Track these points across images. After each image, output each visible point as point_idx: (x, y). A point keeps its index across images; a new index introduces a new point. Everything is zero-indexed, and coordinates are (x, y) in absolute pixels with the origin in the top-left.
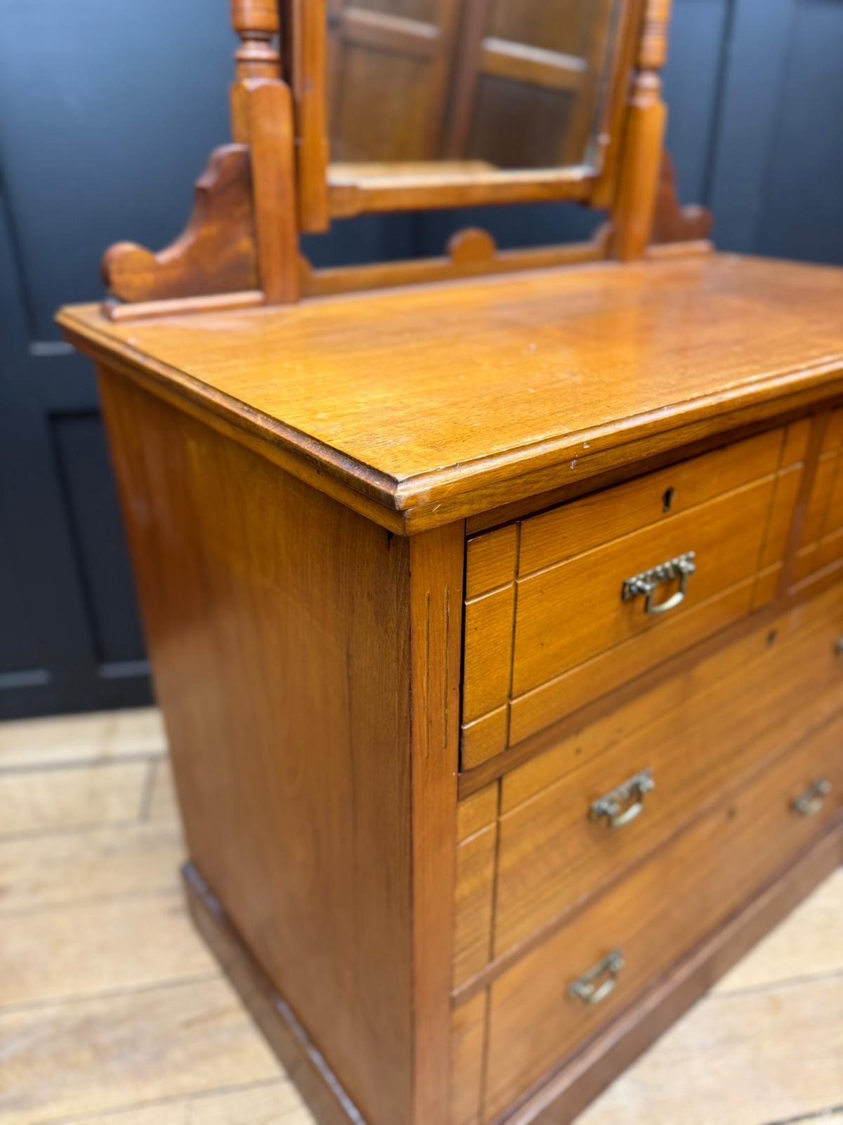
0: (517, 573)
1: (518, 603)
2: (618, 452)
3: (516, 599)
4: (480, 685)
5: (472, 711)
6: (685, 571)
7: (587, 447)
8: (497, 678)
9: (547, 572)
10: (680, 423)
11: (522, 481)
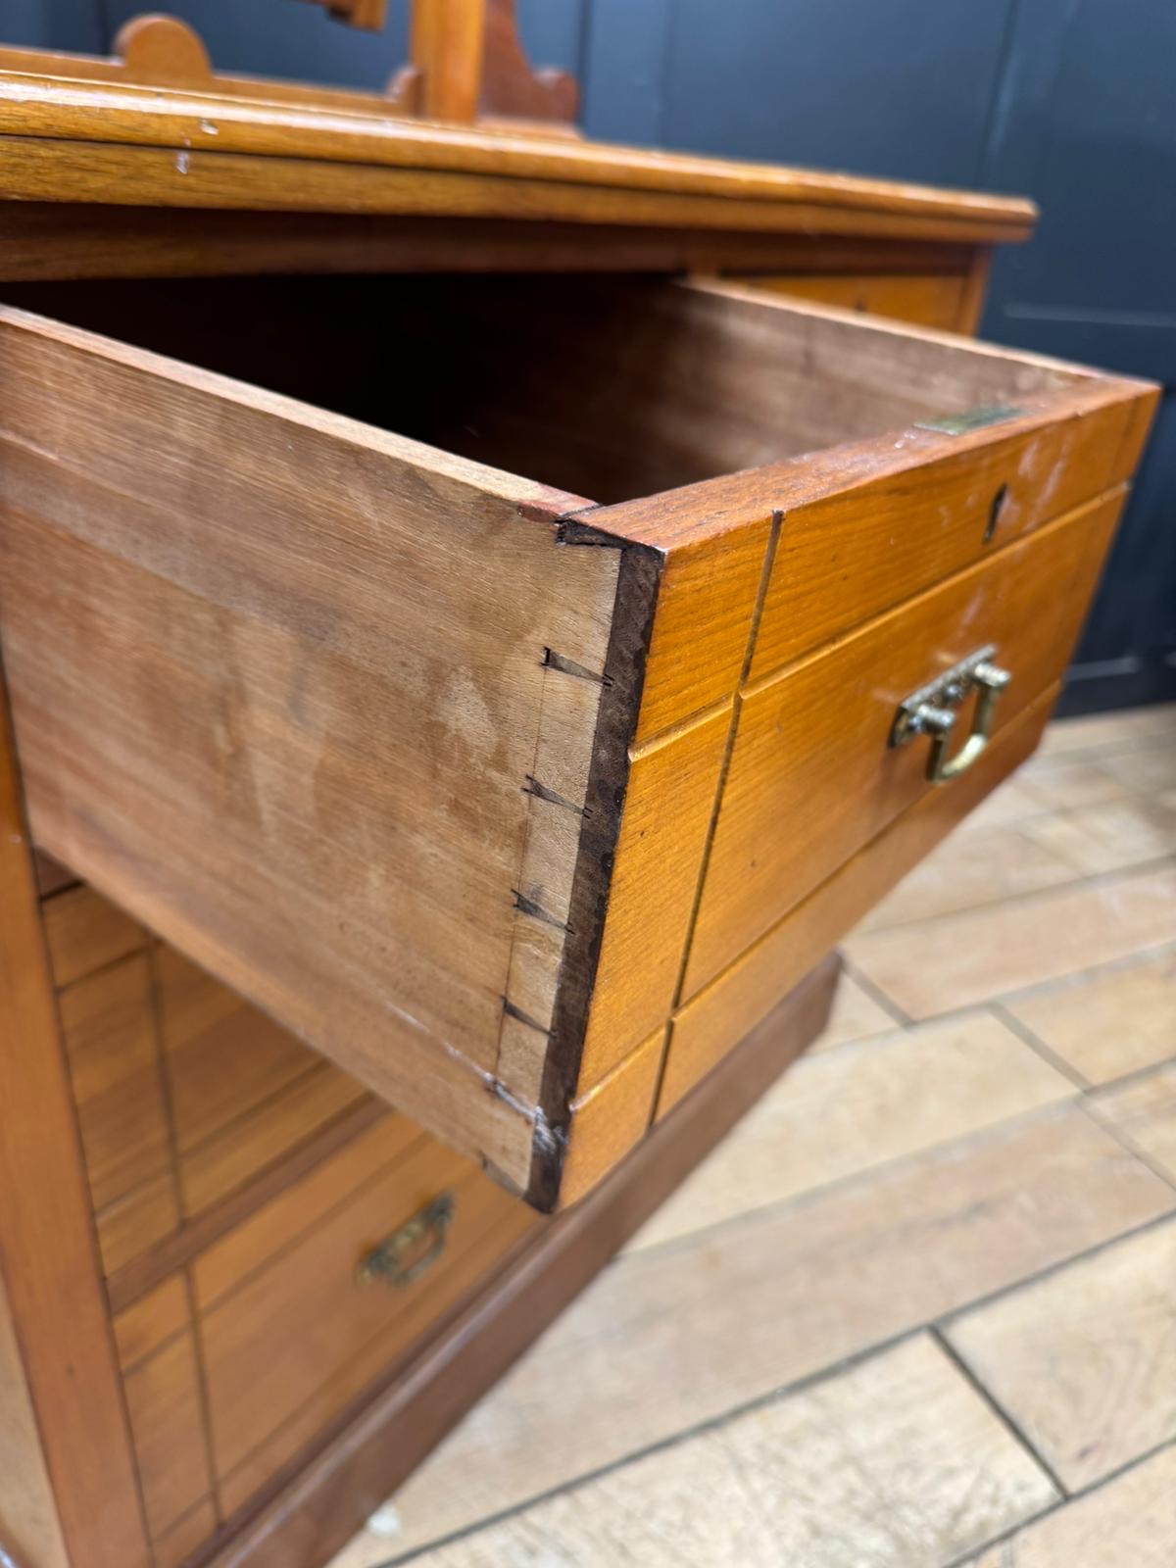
0: (747, 669)
1: (735, 755)
2: (291, 173)
3: (731, 746)
4: (627, 987)
5: (600, 1059)
6: (991, 682)
7: (211, 131)
8: (662, 962)
9: (798, 673)
10: (420, 159)
11: (50, 154)
